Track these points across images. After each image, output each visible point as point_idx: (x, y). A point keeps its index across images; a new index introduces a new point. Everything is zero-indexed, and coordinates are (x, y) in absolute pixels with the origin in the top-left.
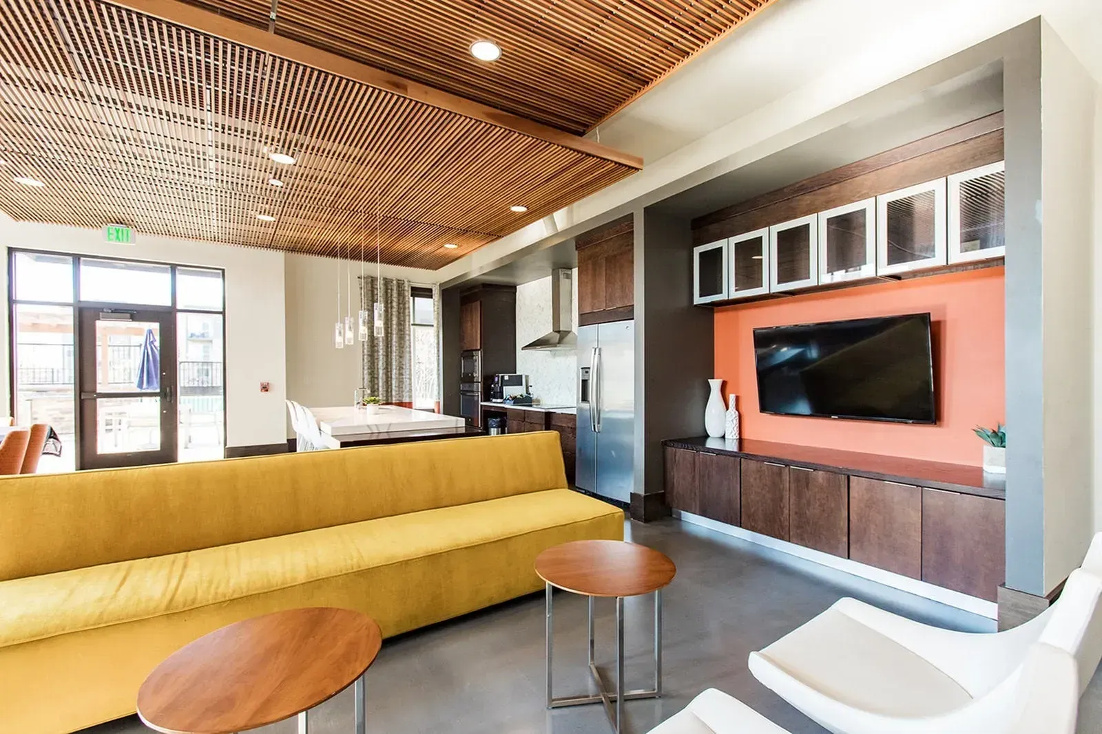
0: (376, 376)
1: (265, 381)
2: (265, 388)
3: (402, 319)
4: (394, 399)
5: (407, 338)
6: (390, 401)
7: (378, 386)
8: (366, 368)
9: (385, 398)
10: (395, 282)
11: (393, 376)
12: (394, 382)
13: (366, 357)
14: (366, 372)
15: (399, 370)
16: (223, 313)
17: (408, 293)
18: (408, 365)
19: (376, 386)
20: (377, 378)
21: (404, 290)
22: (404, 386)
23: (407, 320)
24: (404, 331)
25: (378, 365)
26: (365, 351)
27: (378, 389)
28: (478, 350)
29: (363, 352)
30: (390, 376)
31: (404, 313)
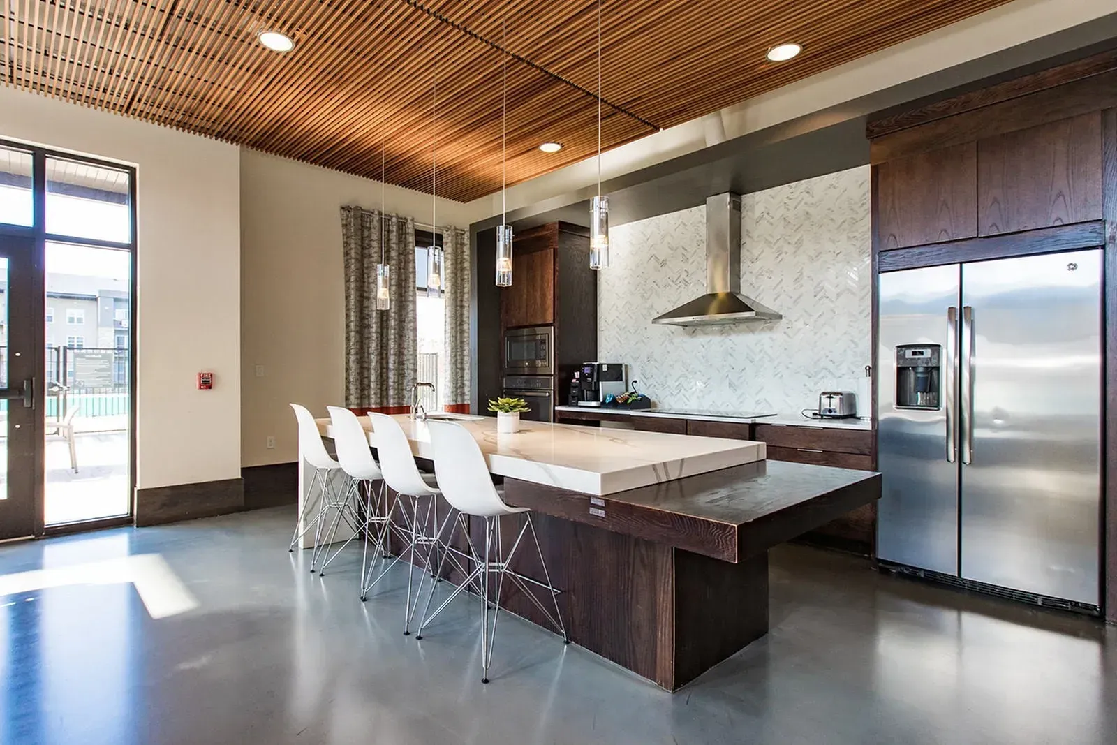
0: (366, 365)
1: (206, 368)
2: (207, 382)
3: (403, 277)
4: (391, 401)
5: (411, 306)
6: (385, 404)
7: (370, 381)
8: (352, 352)
9: (379, 401)
10: (394, 220)
11: (391, 366)
12: (391, 375)
13: (352, 334)
14: (352, 358)
15: (399, 356)
16: (132, 247)
17: (411, 239)
18: (412, 349)
19: (366, 382)
20: (369, 369)
21: (405, 233)
22: (405, 381)
23: (411, 280)
24: (405, 297)
25: (368, 348)
26: (352, 325)
27: (369, 386)
28: (550, 325)
29: (348, 326)
30: (385, 366)
31: (406, 268)
